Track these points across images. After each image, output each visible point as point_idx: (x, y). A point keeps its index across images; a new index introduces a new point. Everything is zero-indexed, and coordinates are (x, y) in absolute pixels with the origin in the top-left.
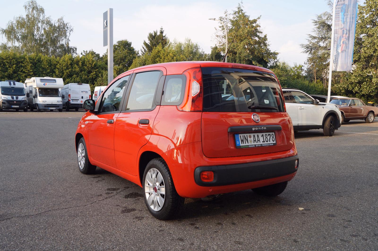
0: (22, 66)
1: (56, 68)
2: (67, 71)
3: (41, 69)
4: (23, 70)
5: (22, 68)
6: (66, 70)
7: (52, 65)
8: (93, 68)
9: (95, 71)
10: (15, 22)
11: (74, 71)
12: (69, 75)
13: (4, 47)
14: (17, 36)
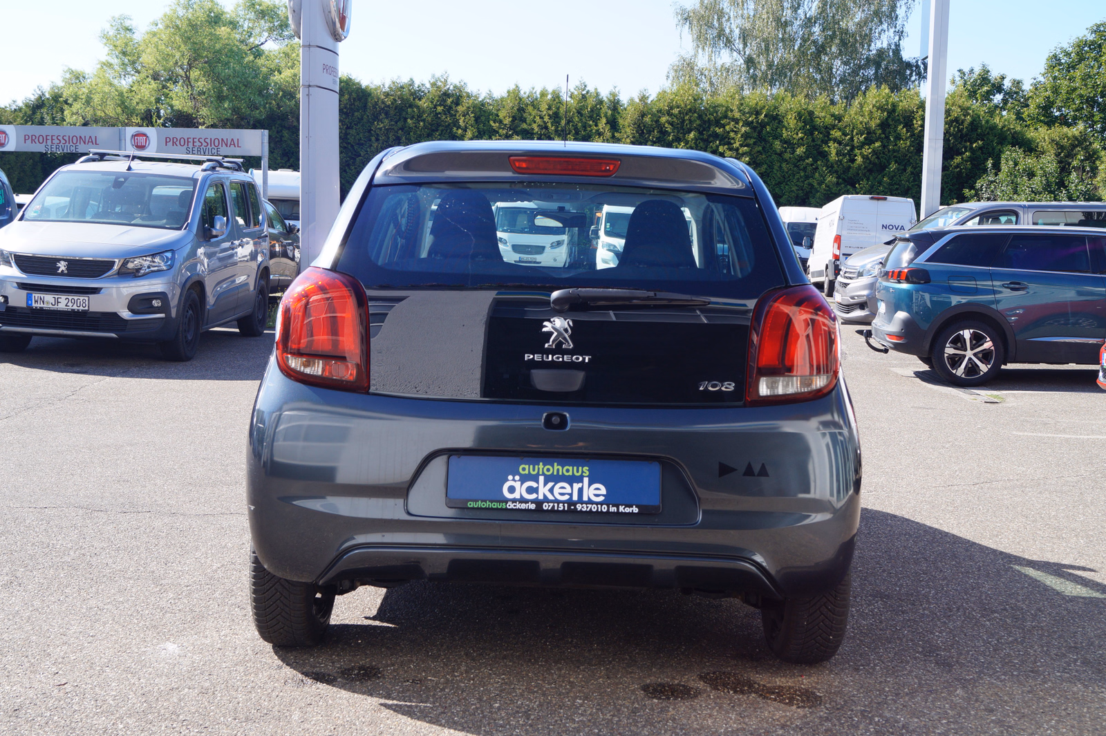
0: (716, 136)
1: (830, 140)
2: (867, 151)
3: (777, 145)
4: (718, 147)
5: (714, 141)
6: (861, 147)
7: (817, 130)
8: (967, 135)
9: (971, 148)
11: (894, 151)
12: (874, 164)
13: (686, 69)
14: (727, 31)
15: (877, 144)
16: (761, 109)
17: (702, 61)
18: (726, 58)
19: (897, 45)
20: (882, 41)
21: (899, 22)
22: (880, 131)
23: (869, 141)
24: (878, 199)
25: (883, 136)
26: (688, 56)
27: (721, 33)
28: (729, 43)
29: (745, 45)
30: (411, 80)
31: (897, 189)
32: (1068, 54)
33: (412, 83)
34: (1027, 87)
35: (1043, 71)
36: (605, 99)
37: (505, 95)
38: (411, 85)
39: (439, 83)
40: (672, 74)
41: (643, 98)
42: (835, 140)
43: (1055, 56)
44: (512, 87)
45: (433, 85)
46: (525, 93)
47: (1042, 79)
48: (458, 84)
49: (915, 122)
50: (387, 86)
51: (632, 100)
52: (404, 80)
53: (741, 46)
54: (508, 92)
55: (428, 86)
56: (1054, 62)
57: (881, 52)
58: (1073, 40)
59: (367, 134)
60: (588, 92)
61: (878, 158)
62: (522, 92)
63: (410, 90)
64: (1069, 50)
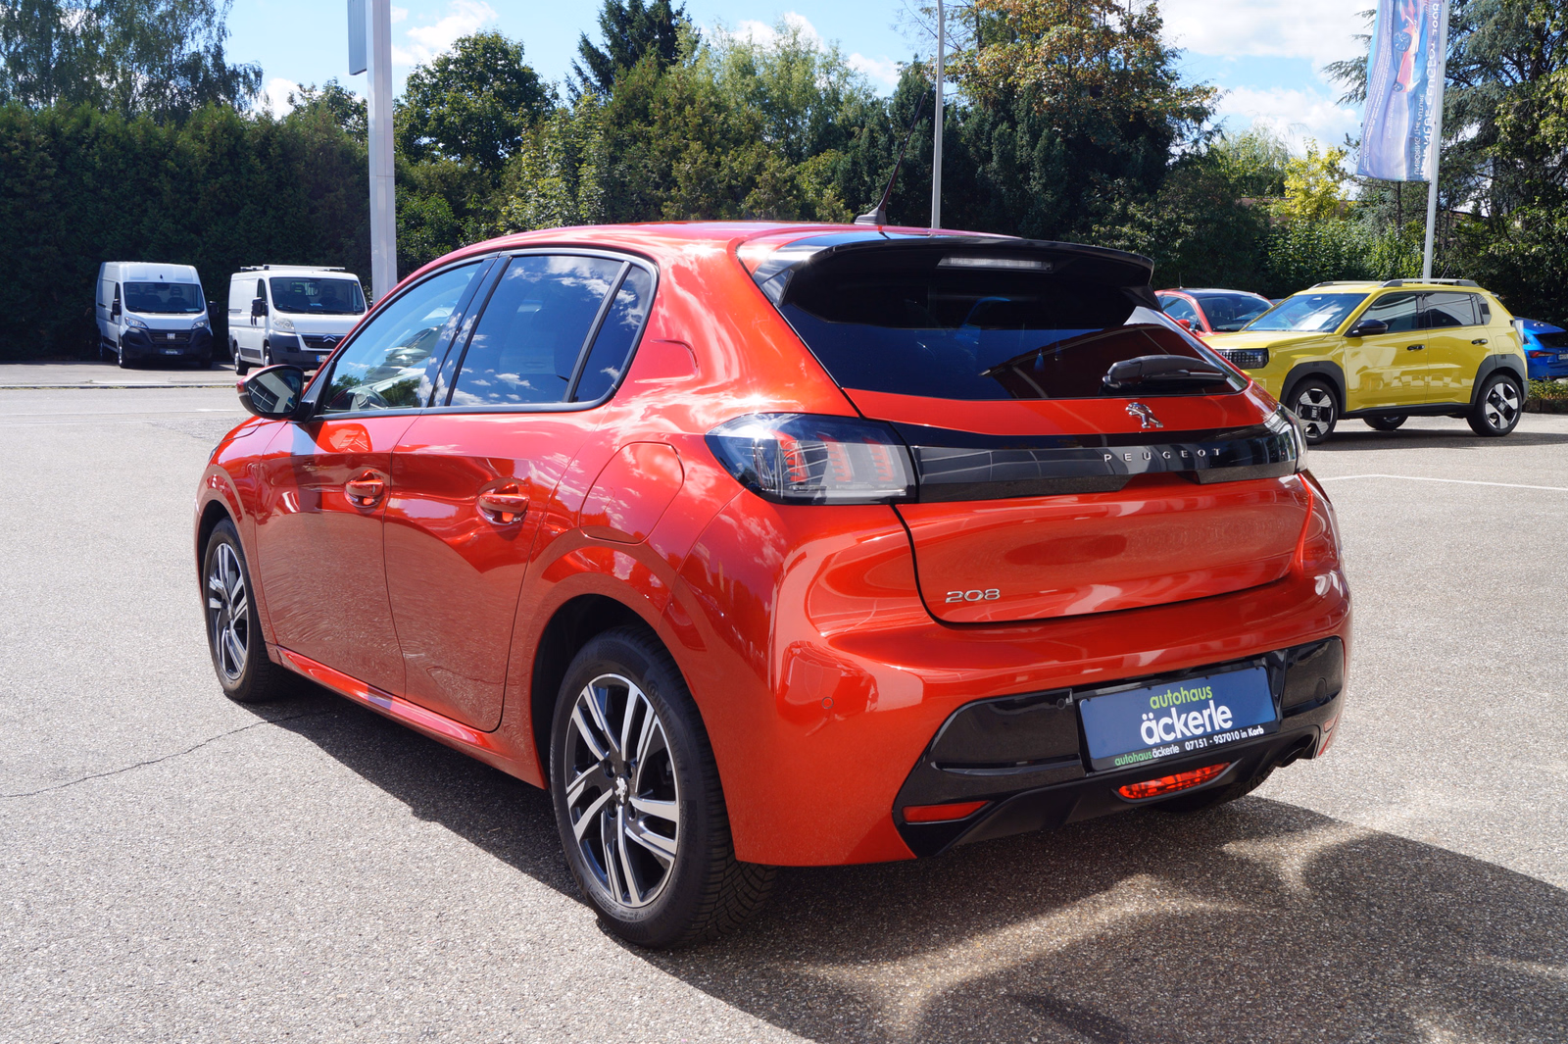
1: (161, 172)
2: (213, 186)
6: (204, 181)
7: (140, 159)
15: (227, 177)
16: (61, 129)
19: (219, 49)
20: (196, 43)
21: (216, 19)
22: (227, 162)
23: (215, 173)
25: (231, 168)
35: (405, 93)
43: (417, 76)
47: (406, 103)
56: (417, 84)
57: (197, 58)
64: (432, 68)
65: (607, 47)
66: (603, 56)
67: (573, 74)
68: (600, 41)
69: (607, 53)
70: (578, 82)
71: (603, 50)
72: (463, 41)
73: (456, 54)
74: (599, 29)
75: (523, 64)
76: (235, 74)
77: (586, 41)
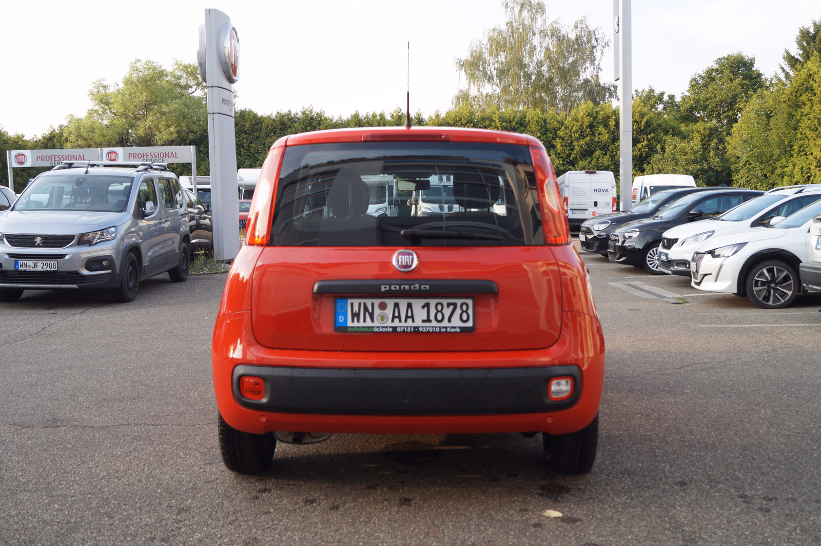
2: (582, 142)
6: (578, 139)
7: (549, 131)
8: (644, 130)
9: (647, 139)
10: (485, 41)
11: (598, 142)
12: (586, 151)
13: (464, 97)
14: (489, 72)
15: (588, 138)
16: (514, 118)
17: (473, 92)
18: (488, 89)
19: (597, 76)
20: (586, 74)
21: (596, 63)
22: (589, 130)
23: (582, 136)
24: (591, 173)
25: (591, 133)
26: (464, 89)
27: (485, 74)
28: (490, 79)
29: (501, 80)
30: (289, 111)
31: (601, 166)
32: (703, 78)
33: (290, 113)
34: (678, 99)
35: (688, 89)
36: (413, 117)
37: (350, 118)
38: (289, 114)
39: (307, 112)
40: (455, 100)
41: (438, 116)
42: (560, 138)
43: (695, 79)
44: (354, 113)
45: (303, 113)
46: (362, 116)
47: (688, 94)
48: (319, 112)
49: (610, 123)
50: (274, 115)
51: (431, 118)
52: (285, 111)
53: (498, 81)
54: (352, 116)
55: (300, 114)
56: (694, 84)
57: (586, 81)
58: (705, 69)
59: (262, 146)
60: (402, 114)
61: (588, 147)
62: (360, 116)
63: (288, 117)
64: (703, 75)
65: (800, 55)
66: (797, 60)
67: (780, 72)
68: (796, 52)
69: (800, 58)
70: (782, 76)
71: (796, 57)
72: (720, 59)
73: (716, 66)
74: (796, 46)
75: (754, 69)
76: (604, 88)
77: (788, 53)
